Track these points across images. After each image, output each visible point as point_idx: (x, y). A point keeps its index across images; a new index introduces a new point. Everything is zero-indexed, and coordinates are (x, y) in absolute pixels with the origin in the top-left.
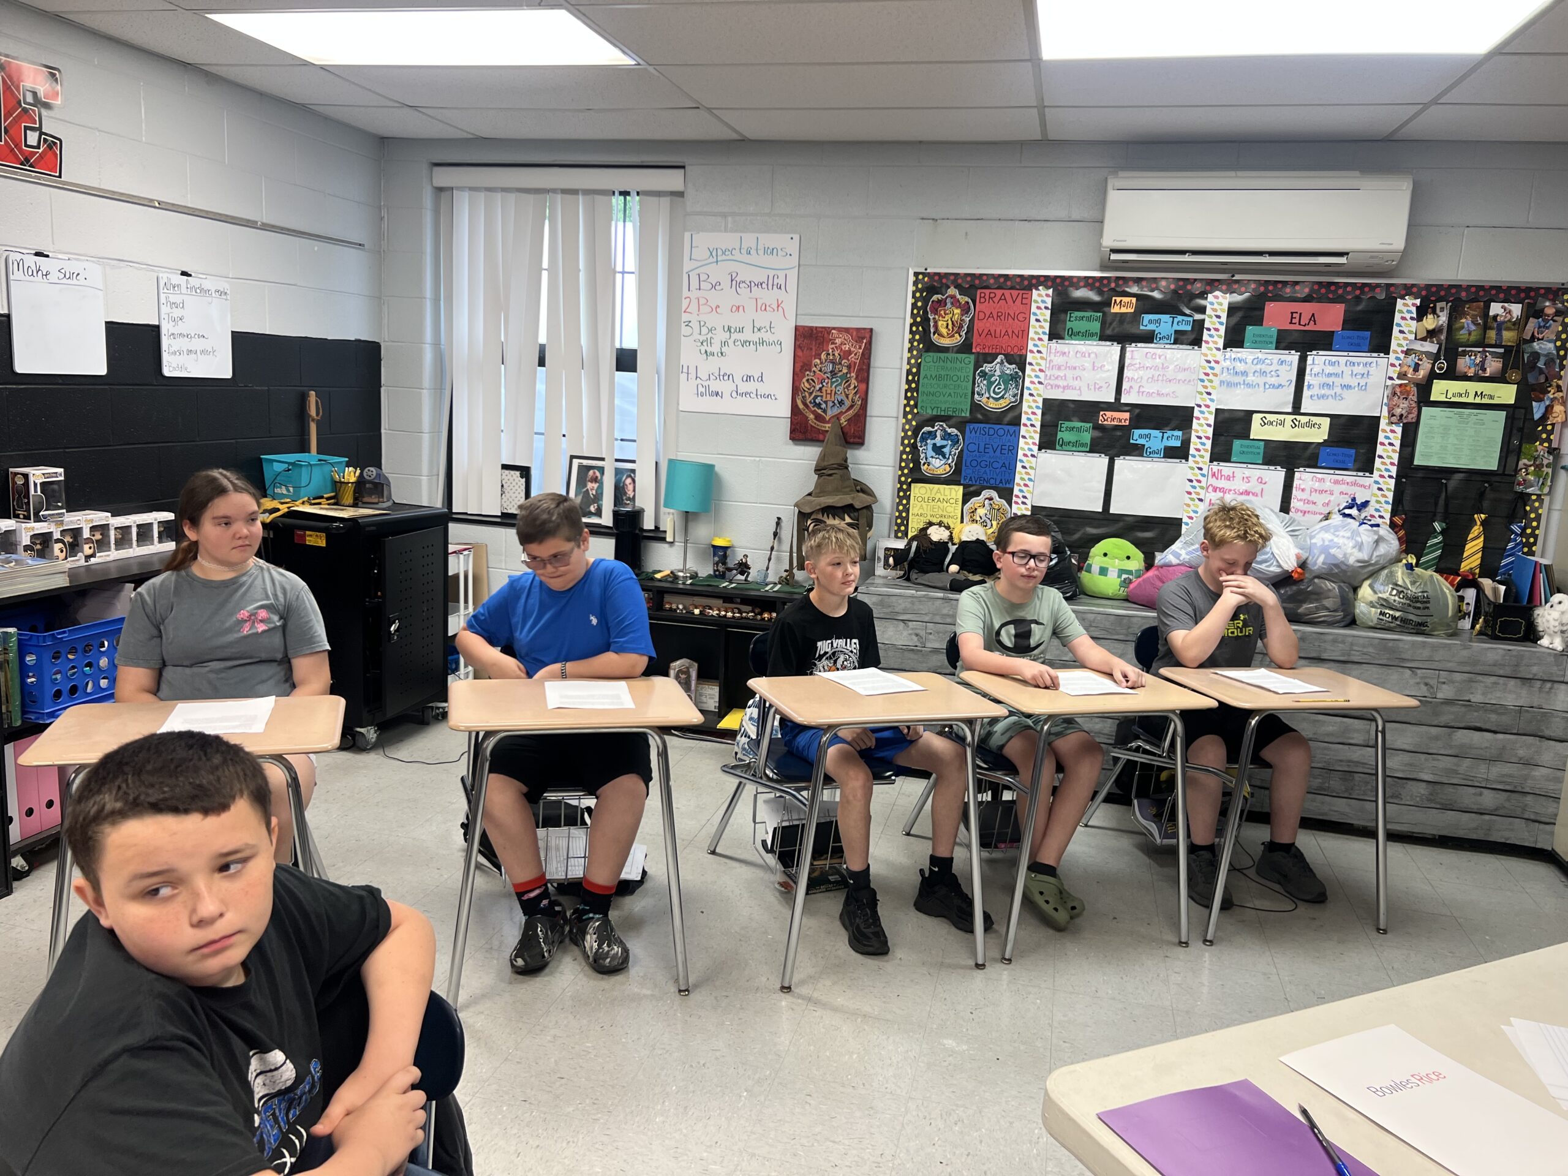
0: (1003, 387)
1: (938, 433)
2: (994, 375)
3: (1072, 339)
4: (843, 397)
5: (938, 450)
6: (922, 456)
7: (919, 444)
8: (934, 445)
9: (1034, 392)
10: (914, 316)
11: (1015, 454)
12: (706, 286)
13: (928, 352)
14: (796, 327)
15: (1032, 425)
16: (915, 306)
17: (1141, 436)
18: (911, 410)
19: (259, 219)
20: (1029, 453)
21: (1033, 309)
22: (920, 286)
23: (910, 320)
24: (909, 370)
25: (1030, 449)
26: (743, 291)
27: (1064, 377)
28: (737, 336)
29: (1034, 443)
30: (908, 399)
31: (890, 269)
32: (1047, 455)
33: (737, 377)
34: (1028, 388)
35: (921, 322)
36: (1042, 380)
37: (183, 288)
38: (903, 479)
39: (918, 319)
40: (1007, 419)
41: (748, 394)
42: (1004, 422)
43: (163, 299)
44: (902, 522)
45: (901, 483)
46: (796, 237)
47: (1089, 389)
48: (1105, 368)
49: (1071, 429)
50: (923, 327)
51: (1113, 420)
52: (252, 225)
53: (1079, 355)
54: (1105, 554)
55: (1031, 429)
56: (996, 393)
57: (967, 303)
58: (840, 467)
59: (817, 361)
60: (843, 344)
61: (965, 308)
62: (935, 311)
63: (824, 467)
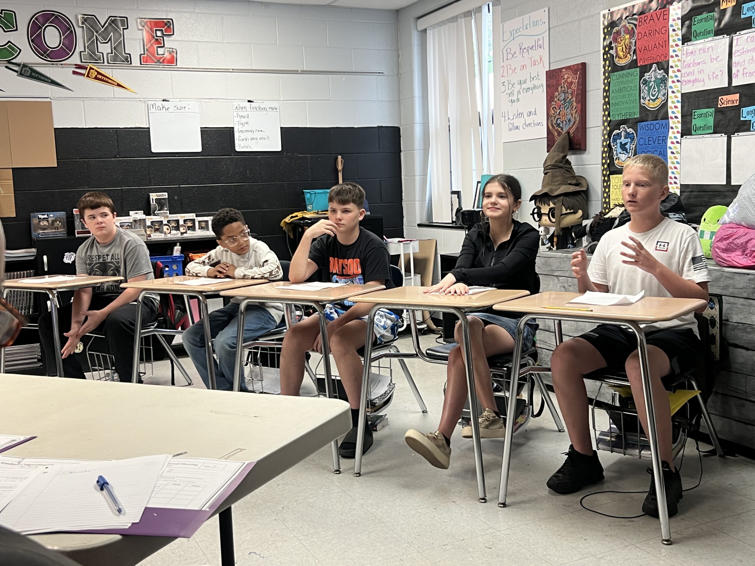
0: (656, 90)
1: (623, 134)
2: (651, 81)
3: (697, 40)
4: (569, 117)
5: (623, 147)
6: (615, 153)
7: (612, 144)
8: (621, 143)
9: (675, 90)
10: (604, 48)
11: (666, 143)
12: (510, 56)
13: (612, 72)
14: (547, 72)
15: (676, 117)
16: (604, 39)
17: (748, 113)
18: (607, 119)
19: (300, 69)
20: (675, 141)
21: (671, 22)
22: (606, 24)
23: (602, 51)
24: (604, 89)
25: (675, 137)
26: (526, 54)
27: (693, 73)
28: (524, 86)
29: (678, 132)
30: (604, 110)
31: (592, 16)
32: (687, 141)
33: (525, 115)
34: (671, 87)
35: (609, 50)
36: (679, 79)
37: (248, 109)
38: (605, 172)
39: (607, 49)
40: (661, 115)
41: (530, 124)
42: (659, 118)
43: (235, 114)
44: (607, 206)
45: (604, 176)
46: (547, 9)
47: (709, 79)
48: (719, 59)
49: (700, 116)
50: (610, 54)
51: (728, 102)
52: (295, 72)
53: (701, 51)
54: (705, 220)
55: (676, 120)
56: (653, 96)
57: (632, 28)
58: (554, 167)
59: (557, 93)
60: (568, 78)
61: (631, 33)
62: (615, 40)
63: (545, 169)
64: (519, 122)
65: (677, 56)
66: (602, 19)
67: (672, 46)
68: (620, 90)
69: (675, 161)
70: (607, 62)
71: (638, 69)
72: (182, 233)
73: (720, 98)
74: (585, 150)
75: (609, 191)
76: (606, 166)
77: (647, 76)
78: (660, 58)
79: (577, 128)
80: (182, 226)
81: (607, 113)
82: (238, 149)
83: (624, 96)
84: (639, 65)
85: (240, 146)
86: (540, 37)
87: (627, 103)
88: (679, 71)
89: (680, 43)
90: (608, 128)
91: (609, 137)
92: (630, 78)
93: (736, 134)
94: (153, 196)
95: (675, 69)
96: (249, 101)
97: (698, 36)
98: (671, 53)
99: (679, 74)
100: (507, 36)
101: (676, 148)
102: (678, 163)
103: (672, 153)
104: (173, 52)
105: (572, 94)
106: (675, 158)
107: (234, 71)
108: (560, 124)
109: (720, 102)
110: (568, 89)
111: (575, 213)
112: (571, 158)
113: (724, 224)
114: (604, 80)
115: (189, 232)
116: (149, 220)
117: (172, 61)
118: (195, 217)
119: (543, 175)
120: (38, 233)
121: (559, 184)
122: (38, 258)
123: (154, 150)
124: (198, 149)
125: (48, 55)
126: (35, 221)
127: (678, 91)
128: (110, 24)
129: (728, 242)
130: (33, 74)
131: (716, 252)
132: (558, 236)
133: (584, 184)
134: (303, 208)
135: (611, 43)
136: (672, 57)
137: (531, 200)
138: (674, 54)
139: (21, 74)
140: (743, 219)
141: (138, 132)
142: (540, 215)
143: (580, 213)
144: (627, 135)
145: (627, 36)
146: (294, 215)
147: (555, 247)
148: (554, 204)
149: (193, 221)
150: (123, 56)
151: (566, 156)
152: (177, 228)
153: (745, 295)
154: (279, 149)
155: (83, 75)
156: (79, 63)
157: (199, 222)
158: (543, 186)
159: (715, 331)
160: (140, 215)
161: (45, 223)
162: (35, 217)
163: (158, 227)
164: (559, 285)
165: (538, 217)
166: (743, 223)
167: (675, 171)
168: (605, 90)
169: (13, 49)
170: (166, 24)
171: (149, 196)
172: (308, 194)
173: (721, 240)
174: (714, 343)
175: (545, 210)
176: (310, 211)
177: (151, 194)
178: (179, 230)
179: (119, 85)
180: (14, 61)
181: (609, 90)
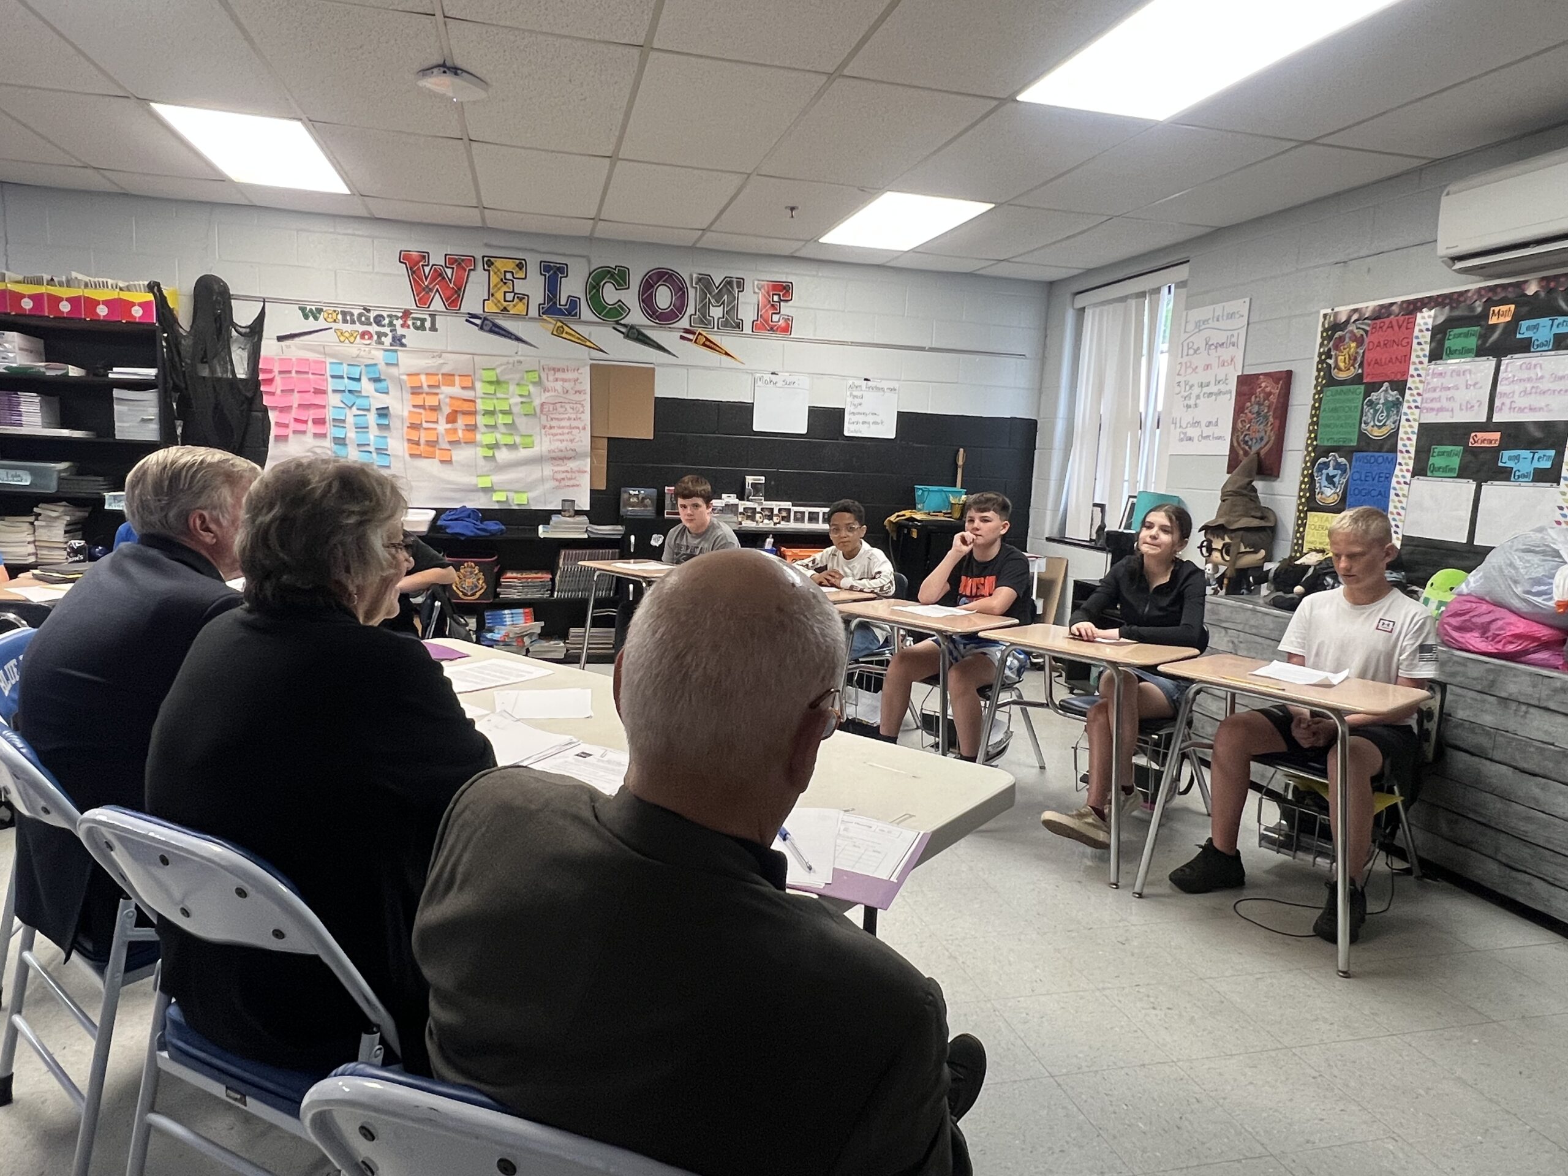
0: (1385, 414)
1: (1331, 463)
2: (1378, 403)
3: (1450, 359)
4: (1263, 434)
5: (1330, 479)
6: (1318, 485)
7: (1315, 474)
8: (1328, 474)
9: (1411, 417)
10: (1320, 355)
11: (1390, 482)
12: (1191, 352)
13: (1329, 386)
14: (1238, 376)
15: (1408, 452)
16: (1322, 345)
17: (1510, 458)
18: (1312, 442)
19: (927, 345)
20: (1402, 480)
21: (1416, 333)
22: (1326, 326)
23: (1317, 359)
24: (1313, 405)
25: (1403, 477)
26: (1212, 352)
27: (1439, 399)
28: (1206, 390)
29: (1408, 471)
30: (1310, 432)
31: (1309, 314)
32: (1419, 483)
33: (1203, 424)
34: (1406, 414)
35: (1326, 359)
36: (1419, 404)
37: (864, 388)
38: (1301, 508)
39: (1323, 357)
40: (1386, 448)
41: (1208, 437)
42: (1385, 449)
43: (848, 393)
44: (1299, 548)
45: (1300, 511)
46: (1247, 300)
47: (1461, 409)
48: (1477, 386)
49: (1442, 454)
50: (1327, 363)
51: (1483, 441)
52: (922, 349)
53: (1454, 374)
54: (1432, 584)
55: (1407, 455)
56: (1379, 421)
57: (1362, 335)
58: (1235, 493)
59: (1248, 404)
60: (1266, 387)
61: (1360, 341)
62: (1336, 347)
63: (1224, 494)
64: (1192, 432)
65: (1419, 375)
66: (1321, 319)
67: (1414, 363)
68: (1335, 410)
69: (1399, 505)
70: (1322, 373)
71: (1362, 387)
72: (775, 524)
73: (1473, 434)
74: (1278, 476)
75: (1304, 531)
76: (1303, 500)
77: (1374, 396)
78: (1396, 375)
79: (1271, 449)
80: (777, 515)
81: (1313, 435)
82: (846, 433)
83: (1339, 418)
84: (1365, 381)
85: (851, 429)
86: (1235, 333)
87: (1342, 426)
88: (1419, 394)
89: (1426, 360)
90: (1313, 455)
91: (1313, 465)
92: (1351, 396)
93: (1489, 482)
94: (750, 479)
95: (1415, 392)
96: (866, 380)
97: (1452, 353)
98: (1412, 371)
99: (1419, 399)
100: (1191, 327)
101: (1402, 489)
102: (1403, 508)
103: (1397, 495)
104: (789, 321)
105: (1269, 407)
106: (1400, 502)
107: (853, 344)
108: (1247, 442)
109: (1471, 440)
110: (1264, 400)
111: (1256, 552)
112: (1258, 485)
113: (1460, 595)
114: (1315, 394)
115: (782, 522)
116: (742, 505)
117: (787, 329)
118: (791, 507)
119: (1220, 501)
120: (628, 510)
121: (1239, 516)
122: (625, 537)
123: (755, 429)
124: (804, 430)
125: (657, 318)
126: (624, 496)
127: (1415, 420)
128: (724, 285)
129: (1463, 618)
130: (640, 337)
131: (1445, 629)
132: (1229, 579)
133: (1272, 518)
134: (912, 506)
135: (1329, 350)
136: (1412, 376)
137: (1200, 531)
138: (1415, 374)
139: (627, 336)
140: (1489, 593)
141: (740, 407)
142: (1210, 550)
143: (1263, 553)
144: (1338, 466)
145: (1353, 345)
146: (900, 513)
147: (1224, 590)
148: (1231, 539)
149: (789, 510)
150: (734, 322)
151: (1252, 481)
152: (770, 518)
153: (1479, 688)
154: (893, 436)
155: (691, 340)
156: (688, 327)
157: (795, 512)
158: (1219, 516)
159: (1432, 726)
160: (732, 499)
161: (635, 500)
162: (625, 492)
163: (751, 514)
164: (1226, 639)
165: (1207, 551)
166: (1487, 598)
167: (1397, 517)
168: (1313, 407)
169: (622, 309)
170: (784, 288)
171: (744, 479)
172: (920, 490)
173: (1456, 615)
174: (1427, 740)
175: (1218, 544)
176: (920, 510)
177: (747, 477)
178: (772, 519)
179: (727, 354)
180: (622, 322)
181: (1319, 408)
